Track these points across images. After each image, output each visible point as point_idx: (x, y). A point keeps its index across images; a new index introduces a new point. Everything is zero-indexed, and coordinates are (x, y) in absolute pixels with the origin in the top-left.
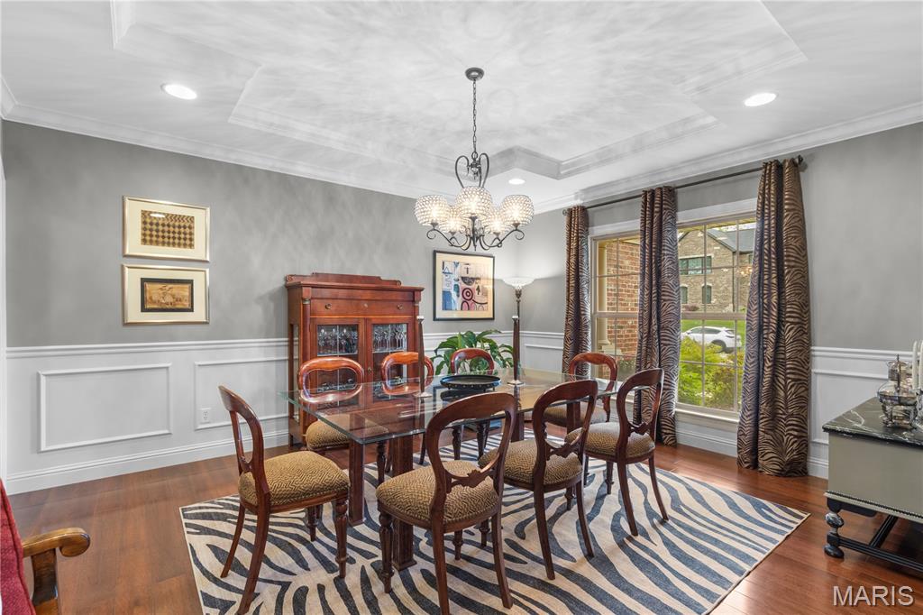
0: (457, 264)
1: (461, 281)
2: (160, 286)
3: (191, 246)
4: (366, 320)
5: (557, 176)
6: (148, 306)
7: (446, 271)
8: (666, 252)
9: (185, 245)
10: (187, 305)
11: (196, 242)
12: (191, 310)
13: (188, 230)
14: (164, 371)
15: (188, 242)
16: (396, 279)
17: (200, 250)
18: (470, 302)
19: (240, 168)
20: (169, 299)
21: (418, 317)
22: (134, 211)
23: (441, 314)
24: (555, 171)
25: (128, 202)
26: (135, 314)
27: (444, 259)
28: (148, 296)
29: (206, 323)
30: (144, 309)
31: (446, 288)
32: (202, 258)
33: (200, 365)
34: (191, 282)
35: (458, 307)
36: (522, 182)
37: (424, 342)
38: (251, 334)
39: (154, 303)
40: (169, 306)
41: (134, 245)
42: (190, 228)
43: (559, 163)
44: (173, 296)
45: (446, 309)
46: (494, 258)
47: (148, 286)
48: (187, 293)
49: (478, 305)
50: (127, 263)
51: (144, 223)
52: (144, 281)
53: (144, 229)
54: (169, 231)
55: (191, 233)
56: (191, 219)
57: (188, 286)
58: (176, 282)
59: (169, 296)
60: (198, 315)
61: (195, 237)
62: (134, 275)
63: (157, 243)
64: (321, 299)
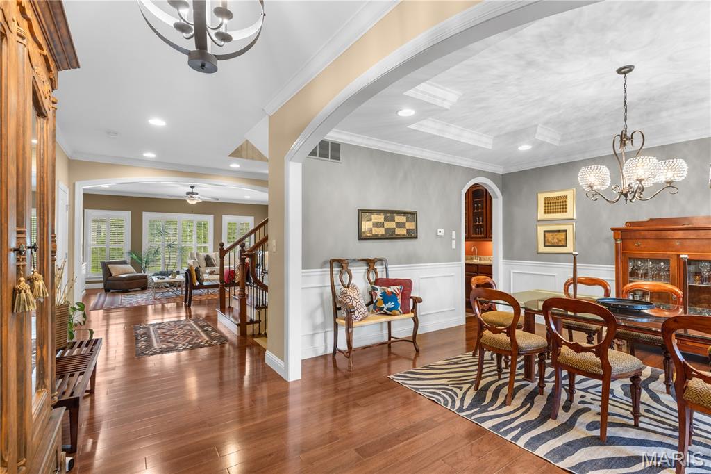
2: (552, 234)
3: (566, 211)
6: (547, 244)
9: (563, 212)
10: (564, 243)
11: (568, 210)
12: (566, 246)
13: (564, 203)
14: (554, 277)
15: (564, 210)
17: (571, 212)
20: (556, 241)
22: (541, 197)
25: (539, 194)
26: (542, 249)
28: (546, 239)
30: (545, 246)
32: (572, 217)
34: (565, 231)
39: (549, 242)
40: (555, 244)
41: (541, 215)
42: (566, 202)
44: (557, 239)
47: (547, 234)
48: (564, 237)
50: (538, 223)
51: (545, 203)
52: (545, 232)
53: (545, 207)
54: (556, 205)
55: (566, 205)
56: (566, 197)
57: (564, 233)
58: (559, 231)
59: (555, 239)
60: (569, 249)
61: (568, 206)
62: (541, 229)
63: (550, 212)
64: (631, 239)
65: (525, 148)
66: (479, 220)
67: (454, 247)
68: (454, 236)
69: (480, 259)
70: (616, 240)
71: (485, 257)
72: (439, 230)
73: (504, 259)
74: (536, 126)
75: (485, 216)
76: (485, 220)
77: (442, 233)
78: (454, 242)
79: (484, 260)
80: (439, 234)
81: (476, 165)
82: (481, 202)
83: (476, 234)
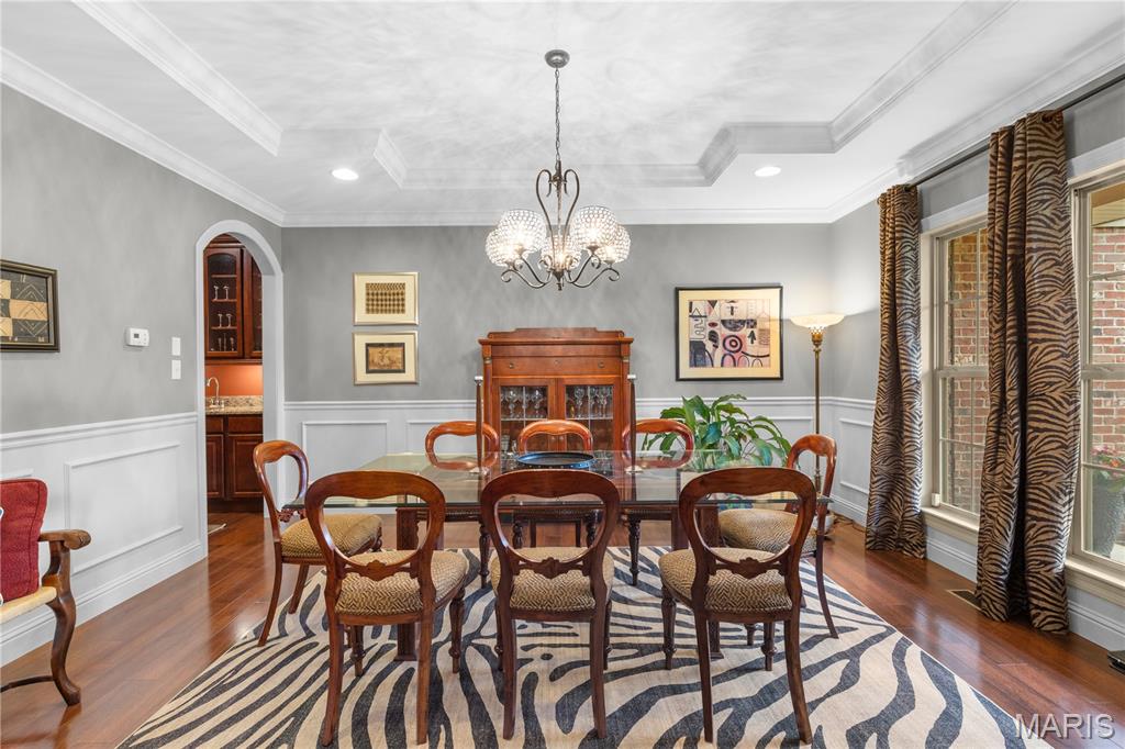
0: (713, 303)
1: (720, 325)
2: (380, 349)
3: (403, 311)
4: (557, 380)
5: (832, 148)
6: (371, 368)
7: (696, 314)
8: (1034, 245)
9: (398, 311)
10: (400, 366)
11: (407, 307)
12: (404, 371)
13: (400, 297)
14: (383, 427)
15: (401, 308)
16: (618, 330)
17: (410, 315)
18: (736, 356)
19: (444, 229)
20: (386, 361)
21: (629, 377)
22: (361, 282)
23: (687, 371)
24: (826, 140)
25: (356, 277)
26: (362, 376)
27: (692, 299)
28: (371, 359)
29: (415, 383)
30: (368, 372)
31: (696, 337)
32: (412, 322)
33: (411, 424)
34: (402, 345)
35: (717, 361)
36: (777, 171)
37: (637, 408)
38: (455, 395)
39: (375, 365)
40: (386, 368)
41: (362, 314)
42: (402, 294)
43: (827, 127)
44: (389, 358)
45: (696, 366)
46: (781, 288)
47: (371, 350)
48: (400, 356)
49: (751, 359)
50: (355, 330)
51: (368, 294)
52: (368, 345)
53: (368, 300)
54: (386, 299)
55: (403, 300)
56: (403, 286)
57: (401, 349)
58: (391, 345)
59: (384, 358)
60: (409, 376)
61: (406, 303)
62: (361, 341)
63: (377, 311)
64: (503, 357)
65: (345, 174)
66: (225, 318)
67: (176, 374)
68: (176, 349)
69: (227, 404)
70: (485, 359)
71: (238, 398)
72: (133, 331)
73: (286, 400)
74: (378, 131)
75: (239, 311)
76: (239, 319)
77: (144, 337)
78: (176, 365)
79: (237, 403)
80: (133, 341)
81: (231, 192)
82: (232, 282)
83: (217, 350)
